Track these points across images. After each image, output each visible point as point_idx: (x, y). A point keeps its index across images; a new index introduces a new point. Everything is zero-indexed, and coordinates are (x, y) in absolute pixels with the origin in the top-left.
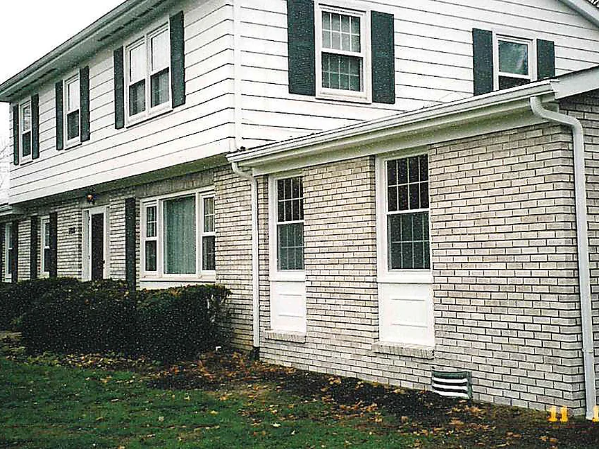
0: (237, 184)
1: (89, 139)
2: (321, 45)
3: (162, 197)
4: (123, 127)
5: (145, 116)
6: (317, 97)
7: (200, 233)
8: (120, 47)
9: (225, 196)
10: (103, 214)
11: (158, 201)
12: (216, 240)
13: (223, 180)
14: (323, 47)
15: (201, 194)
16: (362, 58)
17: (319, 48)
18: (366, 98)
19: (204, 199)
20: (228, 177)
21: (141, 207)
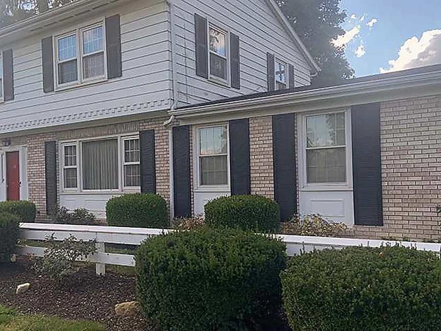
1: (13, 99)
3: (80, 140)
4: (53, 91)
5: (77, 84)
6: (209, 80)
7: (121, 163)
8: (51, 35)
11: (77, 142)
14: (210, 49)
15: (123, 138)
16: (226, 60)
18: (228, 84)
19: (125, 141)
21: (59, 146)
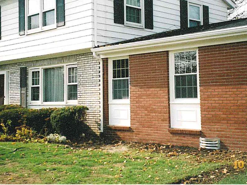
0: (91, 62)
1: (1, 39)
2: (126, 3)
3: (42, 67)
4: (24, 35)
5: (39, 30)
6: (125, 25)
7: (66, 83)
9: (83, 67)
10: (4, 75)
11: (40, 68)
12: (78, 86)
13: (82, 60)
14: (127, 4)
15: (67, 66)
16: (141, 9)
17: (125, 5)
18: (142, 27)
19: (69, 68)
20: (85, 58)
21: (29, 71)
